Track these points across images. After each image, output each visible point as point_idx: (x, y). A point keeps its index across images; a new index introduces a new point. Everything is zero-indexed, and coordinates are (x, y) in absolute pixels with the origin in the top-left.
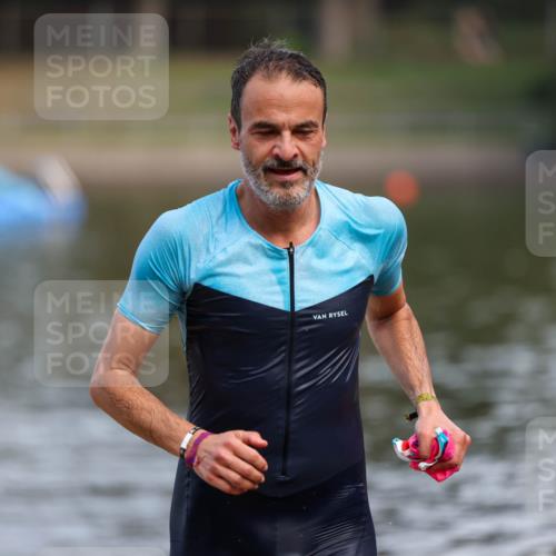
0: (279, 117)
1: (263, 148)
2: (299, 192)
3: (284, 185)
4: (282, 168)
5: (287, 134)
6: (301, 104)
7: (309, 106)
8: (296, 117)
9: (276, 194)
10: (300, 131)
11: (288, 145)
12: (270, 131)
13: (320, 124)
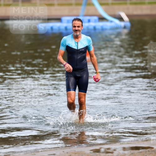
0: (76, 25)
1: (74, 29)
2: (78, 34)
3: (76, 33)
4: (76, 31)
5: (77, 27)
6: (78, 24)
7: (79, 24)
8: (78, 25)
9: (75, 34)
10: (78, 27)
11: (77, 28)
12: (75, 27)
13: (81, 26)
